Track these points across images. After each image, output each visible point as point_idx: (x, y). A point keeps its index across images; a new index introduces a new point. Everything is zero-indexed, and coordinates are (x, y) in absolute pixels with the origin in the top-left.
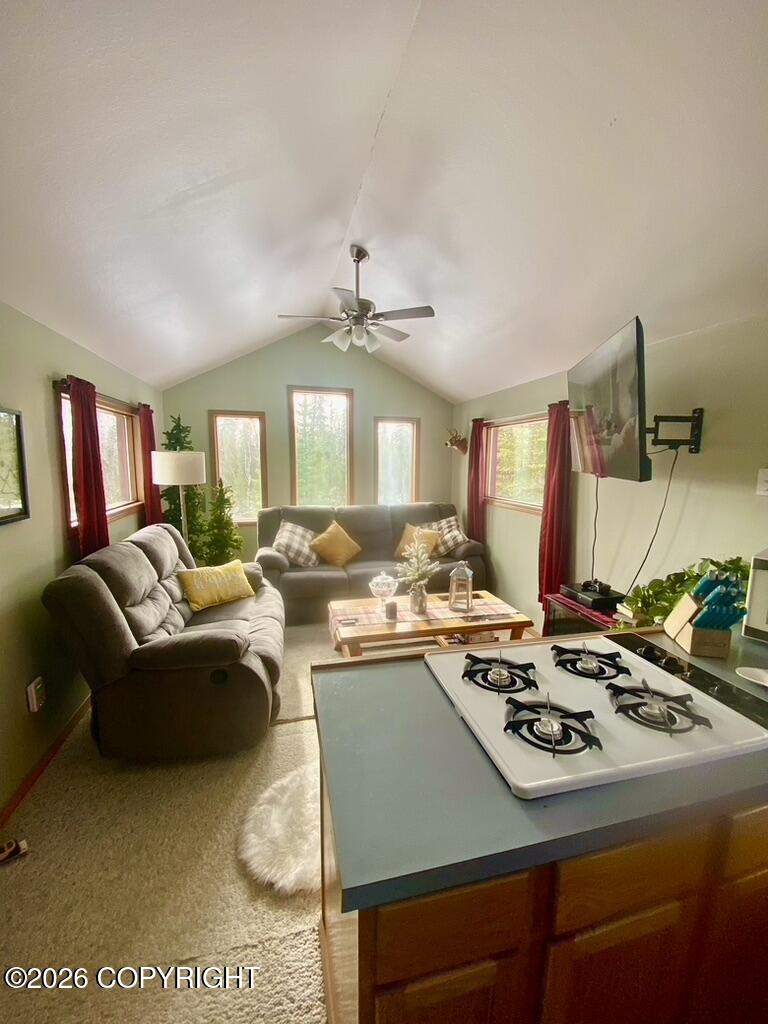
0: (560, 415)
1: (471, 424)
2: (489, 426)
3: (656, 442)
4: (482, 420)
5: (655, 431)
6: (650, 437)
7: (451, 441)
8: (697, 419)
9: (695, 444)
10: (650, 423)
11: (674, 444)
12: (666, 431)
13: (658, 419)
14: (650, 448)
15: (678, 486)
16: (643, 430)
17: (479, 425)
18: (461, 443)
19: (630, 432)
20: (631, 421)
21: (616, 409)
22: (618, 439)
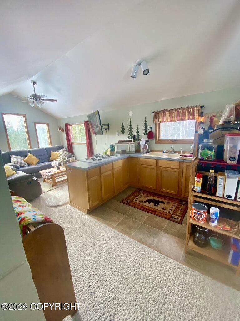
0: (86, 123)
1: (64, 125)
2: (69, 125)
3: (103, 129)
4: (68, 124)
5: (103, 127)
6: (102, 128)
7: (59, 129)
8: (108, 125)
9: (108, 129)
10: (102, 126)
11: (106, 129)
12: (105, 127)
13: (103, 125)
14: (103, 130)
15: (107, 136)
16: (101, 127)
17: (67, 125)
18: (62, 130)
19: (100, 127)
20: (99, 126)
21: (97, 124)
22: (98, 129)
